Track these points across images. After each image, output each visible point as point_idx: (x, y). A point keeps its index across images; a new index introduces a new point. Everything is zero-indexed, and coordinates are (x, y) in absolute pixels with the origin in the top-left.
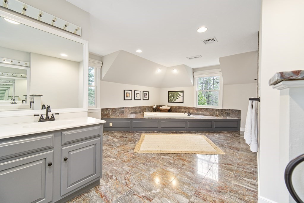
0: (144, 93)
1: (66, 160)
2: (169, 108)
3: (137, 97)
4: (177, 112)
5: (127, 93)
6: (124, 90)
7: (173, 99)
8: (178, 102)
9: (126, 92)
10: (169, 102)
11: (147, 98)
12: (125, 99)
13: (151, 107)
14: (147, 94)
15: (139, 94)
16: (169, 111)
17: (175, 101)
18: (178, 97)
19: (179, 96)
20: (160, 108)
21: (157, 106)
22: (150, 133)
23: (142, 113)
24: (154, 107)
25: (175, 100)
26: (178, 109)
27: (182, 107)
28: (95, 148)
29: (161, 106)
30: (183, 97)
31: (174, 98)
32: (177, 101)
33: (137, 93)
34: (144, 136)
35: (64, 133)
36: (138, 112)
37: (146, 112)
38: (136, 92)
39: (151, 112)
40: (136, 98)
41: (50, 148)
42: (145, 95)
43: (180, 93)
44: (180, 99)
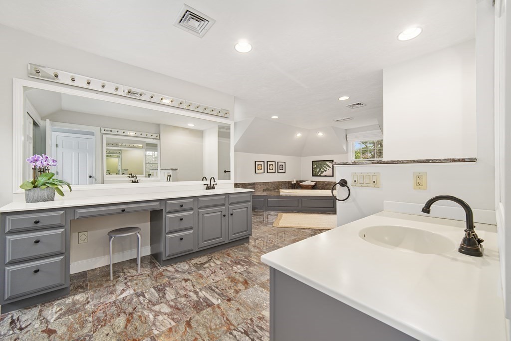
0: (280, 164)
1: (232, 214)
2: (313, 184)
3: (270, 169)
4: (324, 189)
5: (258, 165)
6: (255, 162)
7: (319, 172)
8: (326, 176)
9: (257, 163)
10: (313, 176)
11: (284, 171)
12: (256, 173)
13: (289, 183)
14: (282, 165)
15: (273, 165)
16: (313, 187)
17: (322, 175)
18: (325, 169)
19: (327, 167)
20: (301, 184)
21: (297, 181)
22: (288, 212)
23: (276, 190)
24: (293, 183)
25: (322, 172)
26: (327, 185)
27: (331, 182)
28: (247, 210)
29: (303, 181)
30: (333, 168)
31: (320, 170)
32: (324, 174)
33: (270, 165)
34: (281, 216)
35: (231, 196)
36: (272, 188)
37: (281, 189)
38: (269, 163)
39: (289, 189)
40: (269, 171)
41: (223, 205)
42: (281, 167)
43: (328, 163)
44: (329, 172)
